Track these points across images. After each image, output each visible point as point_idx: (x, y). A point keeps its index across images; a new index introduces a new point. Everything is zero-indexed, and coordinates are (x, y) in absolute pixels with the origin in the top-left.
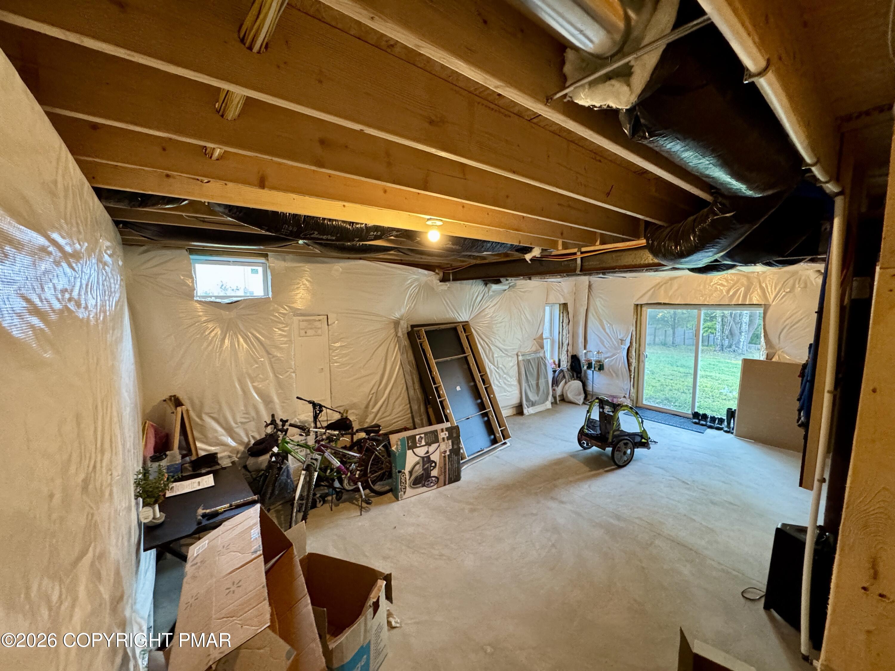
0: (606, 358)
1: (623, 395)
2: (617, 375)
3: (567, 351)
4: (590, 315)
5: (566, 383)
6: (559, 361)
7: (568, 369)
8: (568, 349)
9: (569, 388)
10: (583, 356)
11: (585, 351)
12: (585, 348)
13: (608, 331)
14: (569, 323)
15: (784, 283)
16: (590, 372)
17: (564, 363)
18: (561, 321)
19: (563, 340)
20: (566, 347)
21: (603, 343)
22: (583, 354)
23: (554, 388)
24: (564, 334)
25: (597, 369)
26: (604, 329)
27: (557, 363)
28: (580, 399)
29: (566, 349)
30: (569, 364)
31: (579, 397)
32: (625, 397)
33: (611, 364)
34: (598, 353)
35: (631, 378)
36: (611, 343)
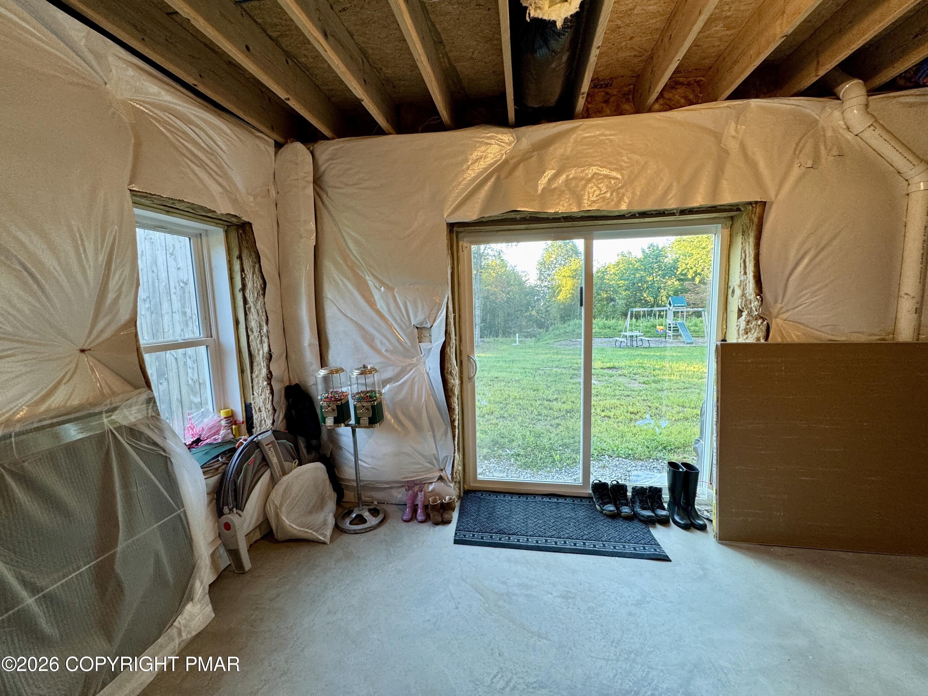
0: (385, 383)
1: (437, 474)
2: (418, 427)
3: (269, 377)
4: (328, 266)
5: (273, 481)
6: (248, 408)
7: (274, 432)
8: (270, 372)
9: (284, 497)
10: (320, 387)
11: (322, 372)
12: (323, 363)
13: (381, 305)
14: (264, 289)
15: (797, 145)
16: (344, 431)
17: (264, 414)
18: (239, 285)
19: (253, 344)
20: (263, 364)
21: (370, 341)
22: (320, 381)
23: (224, 519)
24: (253, 324)
25: (365, 420)
26: (372, 304)
27: (240, 416)
28: (325, 523)
29: (264, 371)
30: (281, 415)
31: (319, 518)
32: (441, 478)
33: (401, 396)
34: (364, 371)
35: (453, 427)
36: (393, 340)
